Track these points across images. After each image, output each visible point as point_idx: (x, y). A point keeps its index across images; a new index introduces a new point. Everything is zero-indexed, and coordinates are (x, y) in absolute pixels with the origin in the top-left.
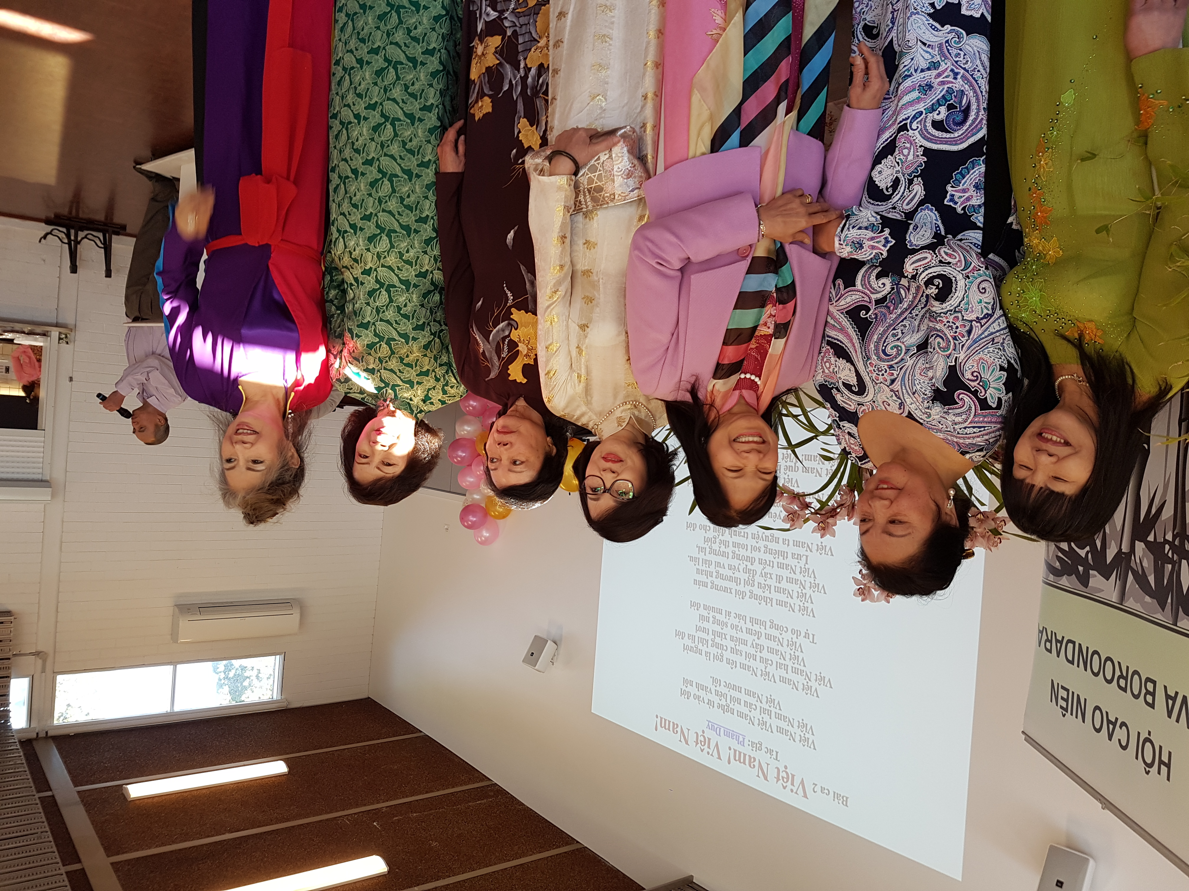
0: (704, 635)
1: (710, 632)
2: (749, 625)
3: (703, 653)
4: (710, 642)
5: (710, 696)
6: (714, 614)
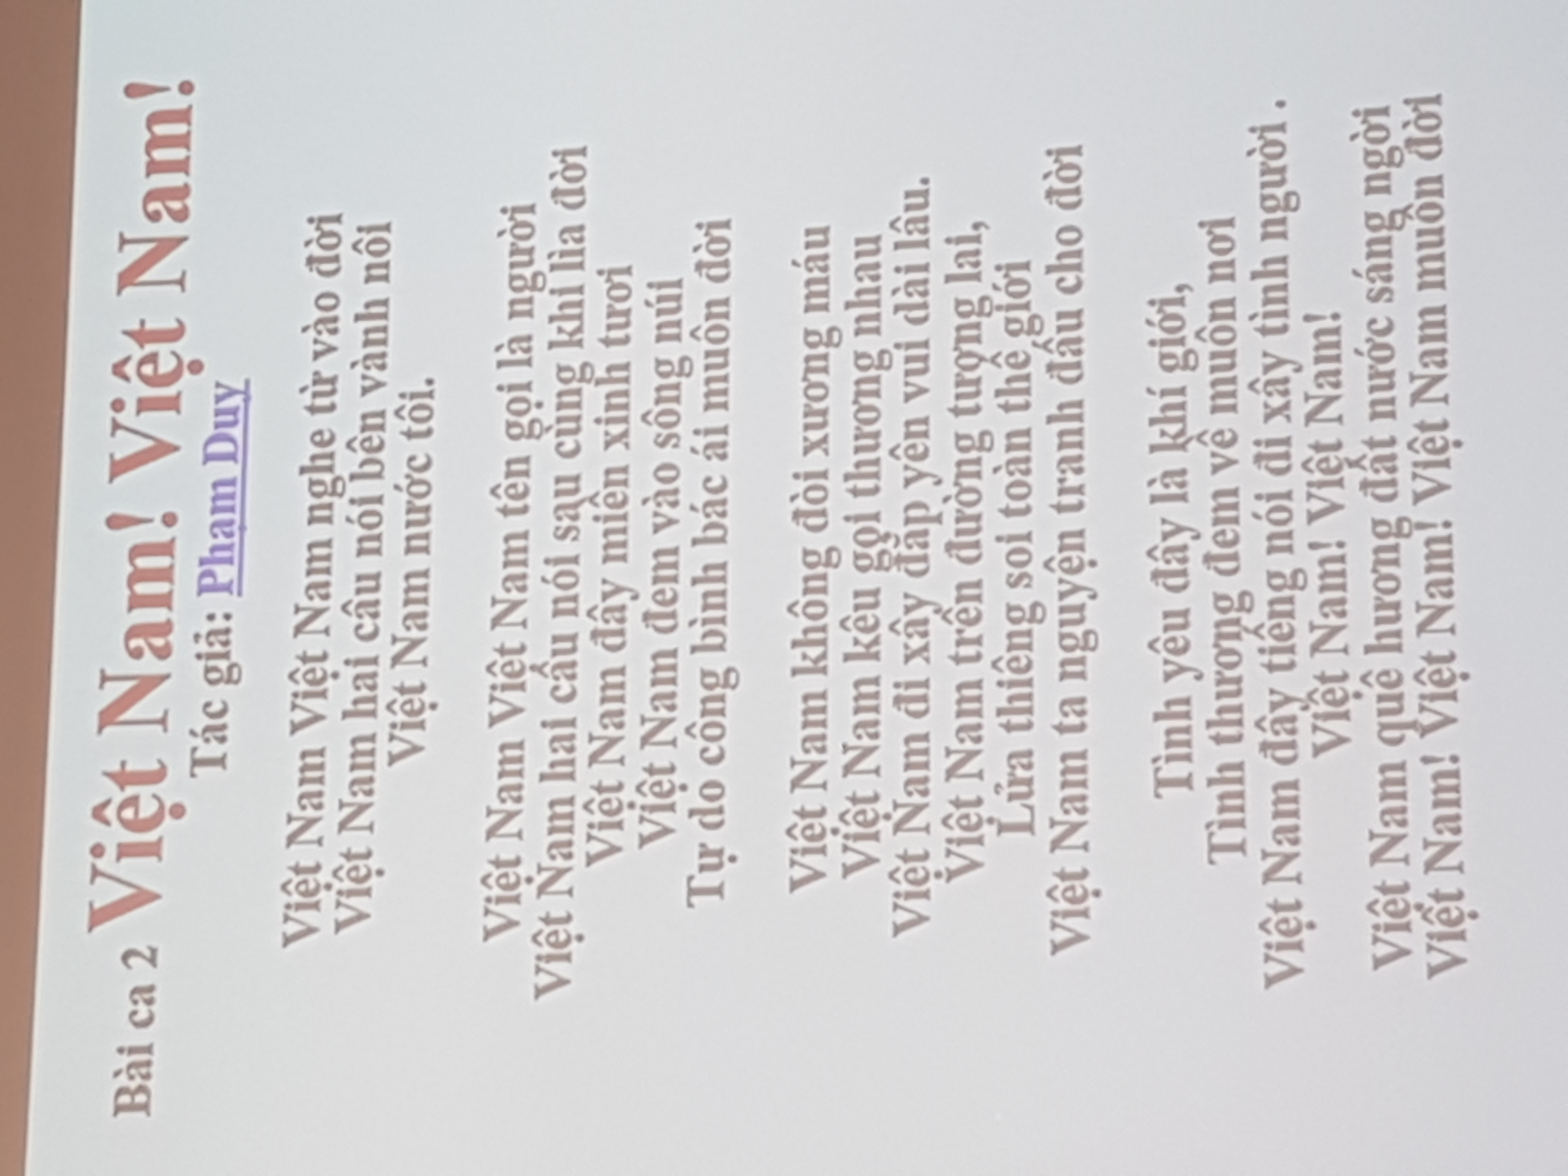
0: (595, 323)
1: (617, 354)
2: (690, 562)
3: (521, 326)
4: (572, 357)
5: (350, 385)
6: (700, 363)
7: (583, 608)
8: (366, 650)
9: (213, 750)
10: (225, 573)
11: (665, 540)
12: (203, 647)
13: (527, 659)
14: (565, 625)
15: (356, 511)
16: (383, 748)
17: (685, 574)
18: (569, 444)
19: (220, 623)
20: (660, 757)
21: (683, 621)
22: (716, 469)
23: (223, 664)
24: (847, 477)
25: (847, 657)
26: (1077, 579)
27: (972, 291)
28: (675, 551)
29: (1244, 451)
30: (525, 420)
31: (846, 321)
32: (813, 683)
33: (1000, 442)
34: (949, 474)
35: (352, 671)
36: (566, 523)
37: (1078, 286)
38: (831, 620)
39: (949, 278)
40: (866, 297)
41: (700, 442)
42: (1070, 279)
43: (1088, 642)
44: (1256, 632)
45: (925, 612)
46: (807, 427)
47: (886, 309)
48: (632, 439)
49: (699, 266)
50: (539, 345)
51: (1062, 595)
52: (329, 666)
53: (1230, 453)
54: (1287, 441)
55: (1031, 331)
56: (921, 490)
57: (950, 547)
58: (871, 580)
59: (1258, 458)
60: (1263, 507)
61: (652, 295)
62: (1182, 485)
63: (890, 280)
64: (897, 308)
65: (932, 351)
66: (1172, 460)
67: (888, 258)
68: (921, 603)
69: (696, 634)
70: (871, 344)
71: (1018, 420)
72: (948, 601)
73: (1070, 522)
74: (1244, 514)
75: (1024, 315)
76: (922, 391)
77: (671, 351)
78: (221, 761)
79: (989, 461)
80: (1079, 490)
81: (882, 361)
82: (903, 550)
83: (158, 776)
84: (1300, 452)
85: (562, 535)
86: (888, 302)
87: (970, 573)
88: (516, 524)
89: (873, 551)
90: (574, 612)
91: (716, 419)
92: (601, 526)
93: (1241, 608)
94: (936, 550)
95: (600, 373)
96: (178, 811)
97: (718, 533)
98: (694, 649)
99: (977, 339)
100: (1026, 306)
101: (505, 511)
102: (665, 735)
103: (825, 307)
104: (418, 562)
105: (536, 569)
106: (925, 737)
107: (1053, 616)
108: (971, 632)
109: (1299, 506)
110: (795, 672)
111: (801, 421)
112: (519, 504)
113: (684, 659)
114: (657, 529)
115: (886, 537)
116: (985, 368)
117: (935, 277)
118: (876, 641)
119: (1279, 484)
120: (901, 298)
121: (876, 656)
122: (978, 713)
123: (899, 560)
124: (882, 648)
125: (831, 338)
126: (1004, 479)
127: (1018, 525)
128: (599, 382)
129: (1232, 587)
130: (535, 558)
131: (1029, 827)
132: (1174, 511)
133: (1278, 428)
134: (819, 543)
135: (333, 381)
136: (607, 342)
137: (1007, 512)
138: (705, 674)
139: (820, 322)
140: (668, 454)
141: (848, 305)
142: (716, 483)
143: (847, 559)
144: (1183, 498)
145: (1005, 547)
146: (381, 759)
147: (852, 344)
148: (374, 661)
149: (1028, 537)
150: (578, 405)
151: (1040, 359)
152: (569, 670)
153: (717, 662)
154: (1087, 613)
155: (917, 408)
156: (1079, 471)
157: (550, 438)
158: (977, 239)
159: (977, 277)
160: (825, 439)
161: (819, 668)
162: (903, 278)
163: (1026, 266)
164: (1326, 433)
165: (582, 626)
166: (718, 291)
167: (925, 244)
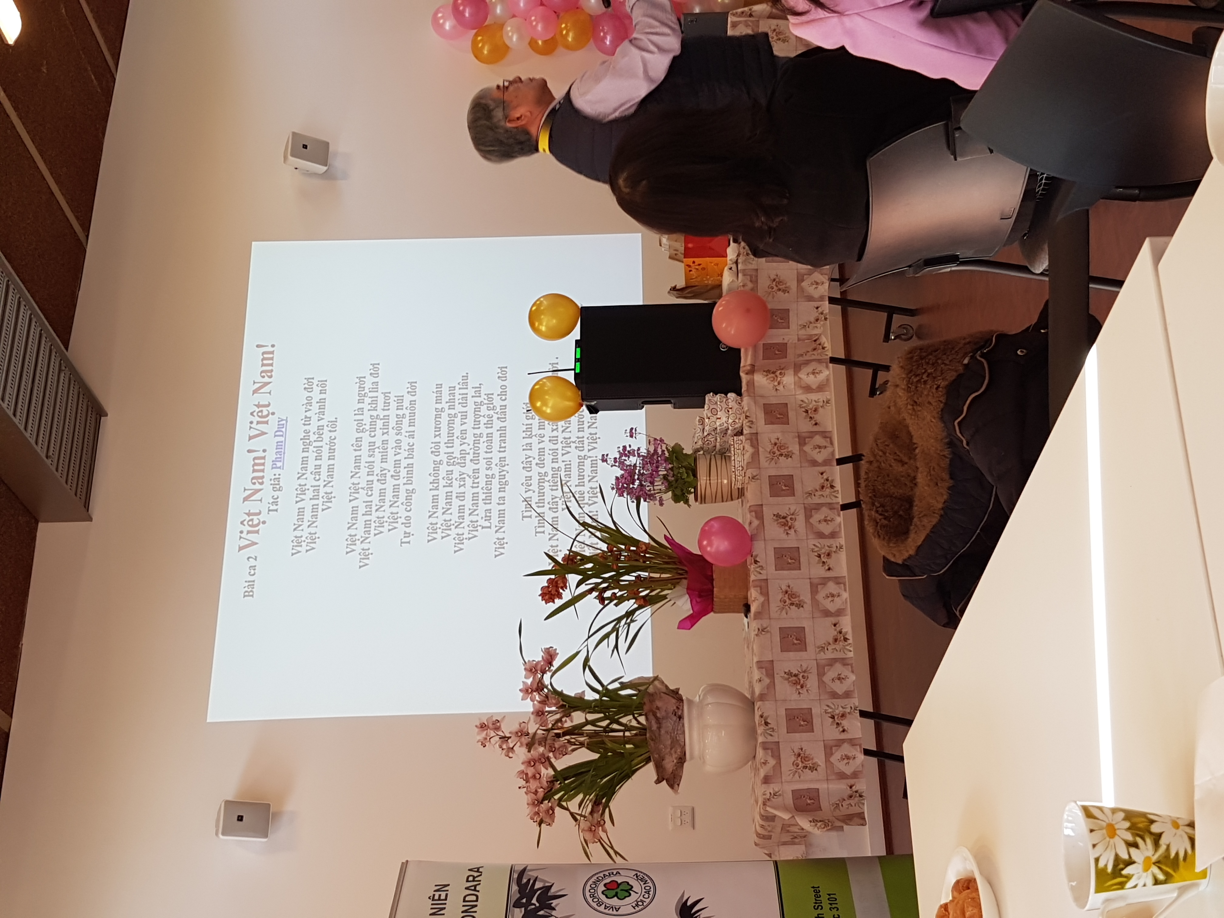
0: (381, 405)
1: (386, 413)
2: (404, 463)
3: (361, 406)
4: (374, 413)
5: (315, 418)
6: (408, 415)
7: (375, 473)
8: (317, 483)
9: (275, 507)
10: (279, 464)
11: (398, 457)
12: (272, 482)
13: (360, 486)
14: (370, 478)
15: (315, 449)
16: (321, 507)
17: (402, 466)
18: (373, 434)
19: (277, 476)
20: (394, 510)
21: (401, 477)
22: (411, 441)
23: (278, 486)
24: (445, 443)
25: (444, 486)
26: (504, 468)
27: (478, 400)
28: (400, 460)
29: (546, 439)
30: (361, 428)
31: (446, 406)
32: (435, 492)
33: (485, 436)
34: (472, 443)
35: (313, 488)
36: (371, 453)
37: (505, 399)
38: (440, 477)
39: (473, 397)
40: (451, 401)
41: (407, 434)
42: (504, 398)
43: (506, 483)
44: (549, 481)
45: (465, 476)
46: (435, 431)
47: (457, 404)
48: (390, 433)
49: (408, 392)
50: (365, 411)
51: (500, 472)
52: (307, 487)
53: (543, 439)
54: (557, 437)
55: (493, 409)
56: (464, 447)
57: (471, 460)
58: (451, 468)
59: (550, 441)
60: (551, 452)
61: (396, 399)
62: (531, 447)
63: (457, 397)
64: (459, 404)
65: (468, 414)
66: (528, 441)
67: (457, 391)
68: (463, 474)
69: (405, 481)
70: (452, 412)
71: (490, 431)
72: (471, 474)
73: (502, 455)
74: (546, 454)
75: (492, 406)
76: (465, 423)
77: (400, 412)
78: (276, 510)
79: (482, 440)
80: (505, 447)
81: (455, 416)
82: (459, 461)
83: (259, 513)
84: (560, 439)
85: (370, 456)
86: (457, 402)
87: (476, 467)
88: (358, 453)
89: (452, 461)
90: (373, 475)
91: (412, 429)
92: (381, 454)
93: (545, 476)
94: (468, 461)
95: (382, 417)
96: (264, 522)
97: (411, 456)
98: (404, 484)
99: (480, 411)
100: (492, 404)
101: (355, 450)
102: (396, 505)
103: (441, 403)
104: (331, 462)
105: (363, 464)
106: (464, 506)
107: (497, 477)
108: (476, 481)
109: (560, 452)
110: (430, 490)
111: (434, 430)
112: (359, 448)
113: (401, 487)
114: (395, 455)
115: (455, 458)
116: (481, 418)
117: (469, 396)
118: (452, 483)
119: (555, 447)
120: (460, 401)
121: (452, 486)
122: (478, 500)
123: (458, 463)
124: (453, 484)
125: (442, 410)
126: (486, 444)
127: (489, 455)
128: (381, 419)
129: (543, 471)
130: (363, 461)
131: (490, 527)
132: (529, 453)
133: (555, 433)
134: (438, 459)
135: (310, 418)
136: (384, 410)
137: (486, 452)
138: (407, 490)
139: (439, 406)
140: (399, 437)
141: (447, 402)
142: (411, 444)
143: (445, 463)
144: (531, 450)
145: (485, 461)
146: (320, 510)
147: (447, 411)
148: (319, 486)
149: (491, 458)
150: (375, 425)
151: (495, 416)
152: (371, 489)
153: (410, 487)
154: (506, 476)
155: (464, 427)
156: (505, 443)
157: (368, 433)
158: (480, 388)
159: (480, 396)
160: (440, 434)
161: (437, 489)
162: (461, 396)
163: (493, 394)
164: (567, 435)
165: (375, 478)
166: (413, 398)
167: (467, 388)
